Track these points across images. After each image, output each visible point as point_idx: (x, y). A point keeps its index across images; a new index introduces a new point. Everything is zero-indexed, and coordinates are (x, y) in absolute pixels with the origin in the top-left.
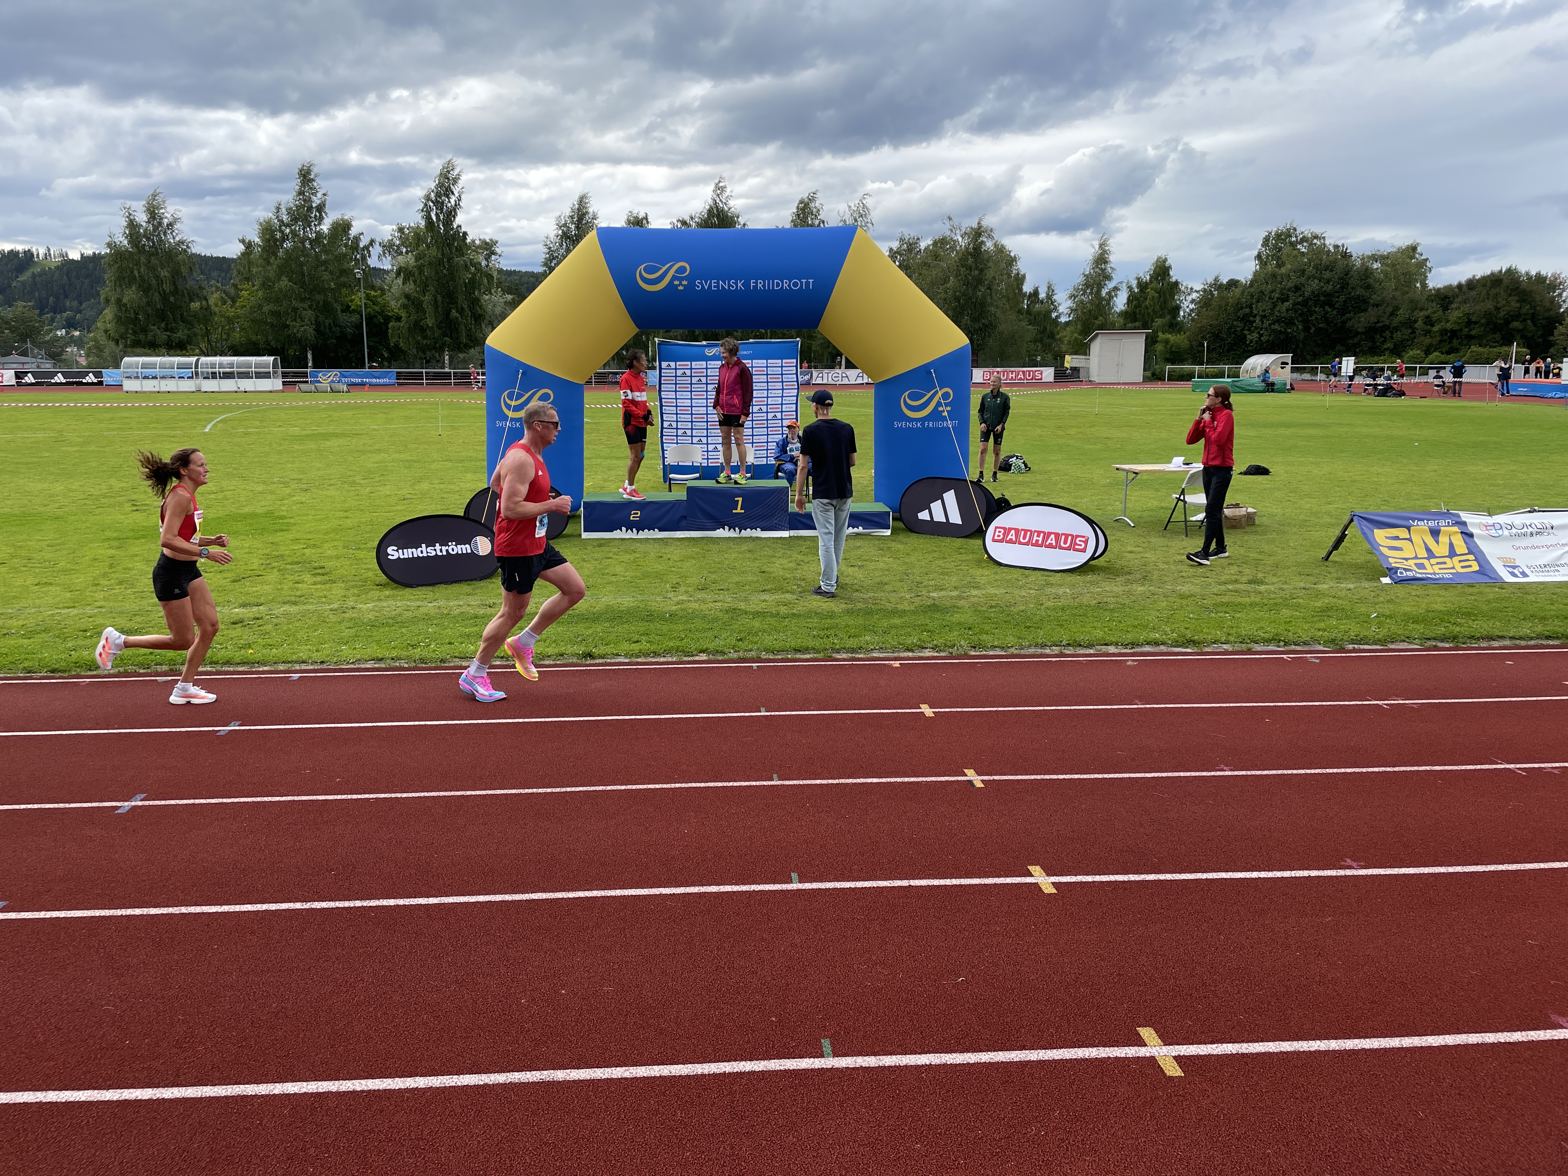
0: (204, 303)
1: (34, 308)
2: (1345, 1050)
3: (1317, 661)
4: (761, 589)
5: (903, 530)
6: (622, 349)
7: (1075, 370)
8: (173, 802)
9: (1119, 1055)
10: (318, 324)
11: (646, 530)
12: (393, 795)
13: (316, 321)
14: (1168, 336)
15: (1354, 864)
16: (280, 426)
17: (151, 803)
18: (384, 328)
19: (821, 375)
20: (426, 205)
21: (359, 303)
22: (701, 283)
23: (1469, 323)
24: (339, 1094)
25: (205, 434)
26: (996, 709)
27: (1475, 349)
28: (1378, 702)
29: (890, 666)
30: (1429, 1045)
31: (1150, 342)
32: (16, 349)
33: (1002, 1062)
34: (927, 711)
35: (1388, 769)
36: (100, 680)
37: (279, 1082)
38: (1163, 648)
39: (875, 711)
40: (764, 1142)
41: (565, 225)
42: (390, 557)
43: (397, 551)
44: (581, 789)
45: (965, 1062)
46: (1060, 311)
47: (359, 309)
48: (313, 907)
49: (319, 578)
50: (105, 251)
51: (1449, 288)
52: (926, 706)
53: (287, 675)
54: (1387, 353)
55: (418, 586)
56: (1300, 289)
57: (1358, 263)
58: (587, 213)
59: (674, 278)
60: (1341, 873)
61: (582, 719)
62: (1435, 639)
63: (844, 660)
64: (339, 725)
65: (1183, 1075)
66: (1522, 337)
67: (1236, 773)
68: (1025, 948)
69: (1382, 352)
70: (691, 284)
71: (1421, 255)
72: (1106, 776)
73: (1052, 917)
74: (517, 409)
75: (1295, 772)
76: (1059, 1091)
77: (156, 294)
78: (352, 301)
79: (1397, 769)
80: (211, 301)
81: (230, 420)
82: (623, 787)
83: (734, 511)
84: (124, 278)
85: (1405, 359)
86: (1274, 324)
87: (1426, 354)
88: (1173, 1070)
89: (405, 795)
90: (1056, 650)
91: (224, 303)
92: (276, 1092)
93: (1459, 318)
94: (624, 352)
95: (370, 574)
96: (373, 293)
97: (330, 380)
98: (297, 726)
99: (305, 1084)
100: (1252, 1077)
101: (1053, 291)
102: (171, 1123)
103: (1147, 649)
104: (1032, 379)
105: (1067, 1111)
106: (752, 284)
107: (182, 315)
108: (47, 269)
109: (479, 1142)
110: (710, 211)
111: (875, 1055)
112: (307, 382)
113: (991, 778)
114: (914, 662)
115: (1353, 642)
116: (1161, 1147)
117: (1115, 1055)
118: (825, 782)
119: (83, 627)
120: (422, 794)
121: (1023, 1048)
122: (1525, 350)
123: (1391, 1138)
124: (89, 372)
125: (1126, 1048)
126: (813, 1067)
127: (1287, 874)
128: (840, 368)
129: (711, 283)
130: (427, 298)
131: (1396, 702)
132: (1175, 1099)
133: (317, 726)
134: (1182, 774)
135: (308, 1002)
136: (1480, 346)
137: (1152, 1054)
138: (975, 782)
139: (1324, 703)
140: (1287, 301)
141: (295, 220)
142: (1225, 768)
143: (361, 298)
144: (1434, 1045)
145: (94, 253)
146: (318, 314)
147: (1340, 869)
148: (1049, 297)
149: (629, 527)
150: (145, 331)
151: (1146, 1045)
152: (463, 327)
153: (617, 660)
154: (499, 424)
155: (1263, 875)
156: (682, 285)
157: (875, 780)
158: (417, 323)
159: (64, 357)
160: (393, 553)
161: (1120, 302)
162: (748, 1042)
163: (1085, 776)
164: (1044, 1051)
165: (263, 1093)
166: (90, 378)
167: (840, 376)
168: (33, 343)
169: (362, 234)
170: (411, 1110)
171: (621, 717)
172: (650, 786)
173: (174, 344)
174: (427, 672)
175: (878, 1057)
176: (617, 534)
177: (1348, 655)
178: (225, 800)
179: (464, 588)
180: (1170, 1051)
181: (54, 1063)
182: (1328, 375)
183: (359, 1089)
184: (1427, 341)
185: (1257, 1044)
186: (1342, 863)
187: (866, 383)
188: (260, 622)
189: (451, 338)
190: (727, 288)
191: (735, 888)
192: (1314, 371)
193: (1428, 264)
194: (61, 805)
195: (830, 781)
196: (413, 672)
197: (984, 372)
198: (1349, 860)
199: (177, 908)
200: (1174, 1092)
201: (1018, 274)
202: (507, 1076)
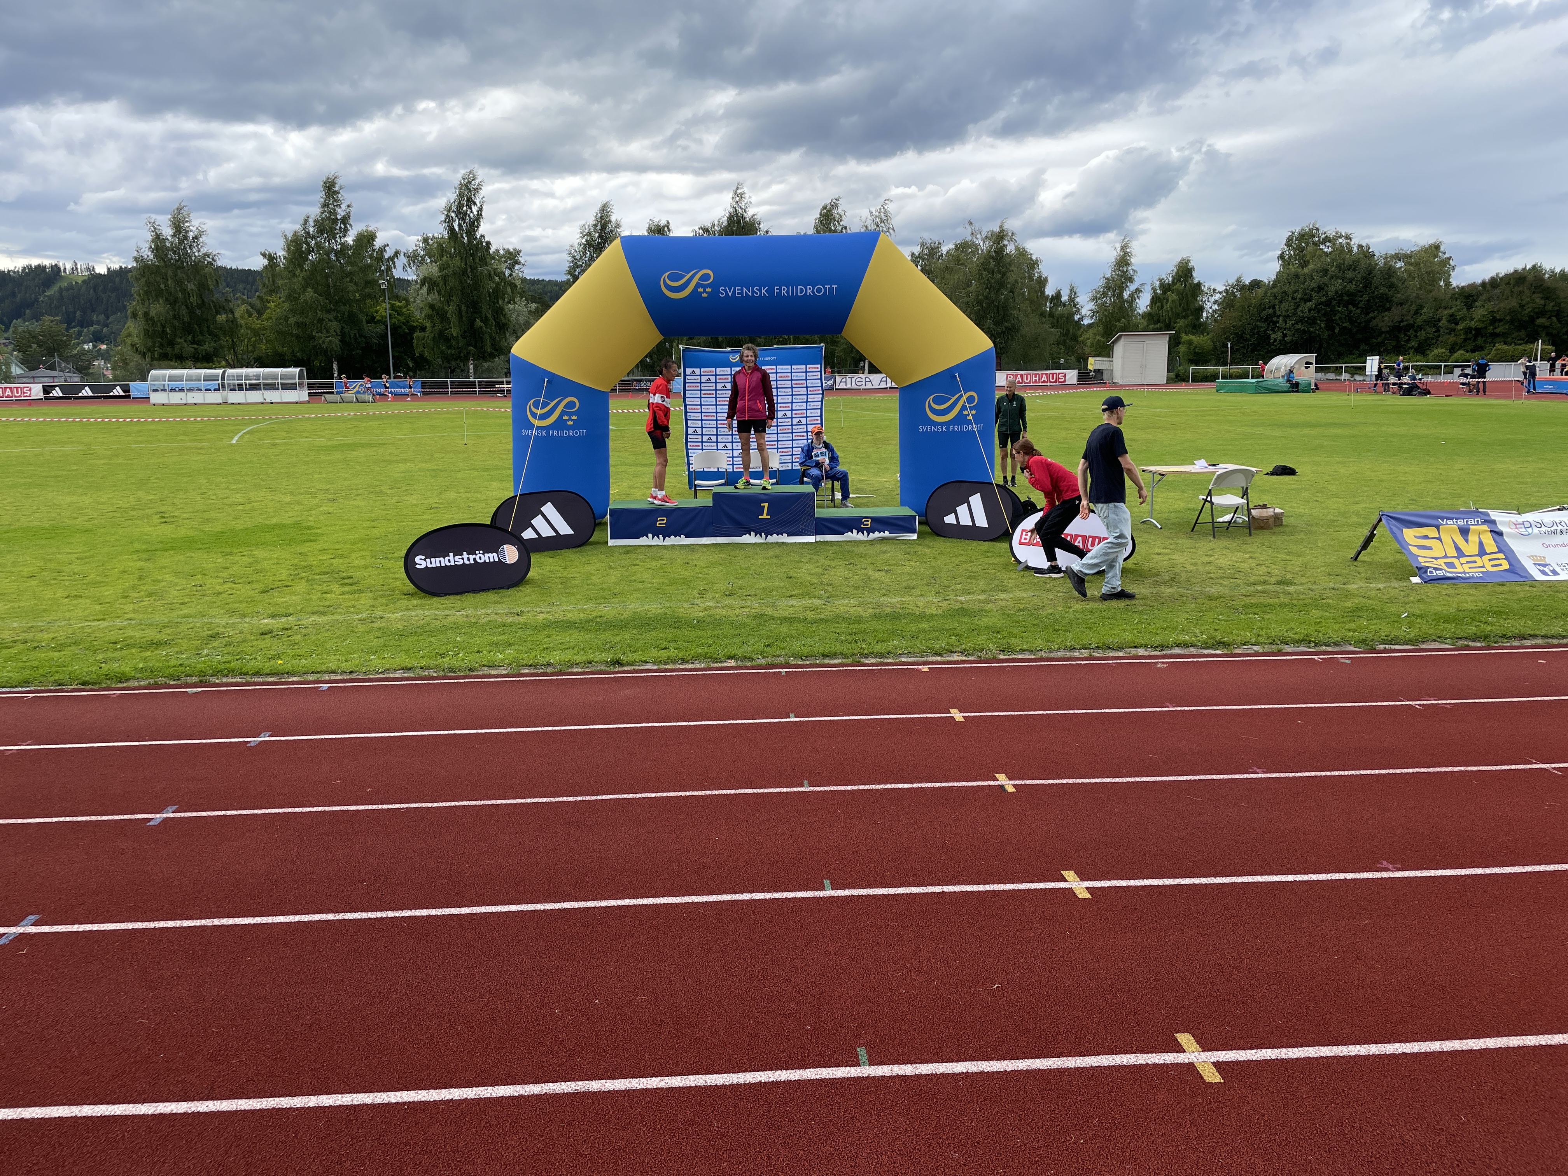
0: (230, 316)
1: (61, 322)
2: (1385, 1054)
3: (1349, 662)
4: (788, 595)
5: (929, 534)
6: (646, 356)
7: (1099, 372)
8: (204, 814)
9: (1157, 1062)
10: (343, 334)
11: (673, 537)
12: (424, 805)
13: (341, 332)
14: (1192, 337)
15: (1390, 867)
16: (306, 437)
17: (183, 815)
18: (409, 338)
19: (844, 380)
20: (447, 216)
21: (384, 314)
22: (725, 291)
23: (1494, 321)
24: (374, 1107)
25: (232, 445)
26: (1026, 713)
27: (1500, 347)
28: (1411, 703)
29: (919, 671)
30: (1470, 1048)
31: (1174, 343)
32: (44, 363)
33: (1039, 1069)
34: (957, 715)
35: (1423, 770)
36: (131, 692)
37: (314, 1095)
38: (1193, 650)
39: (904, 716)
40: (801, 1152)
41: (589, 234)
42: (417, 566)
43: (425, 560)
44: (612, 797)
45: (1002, 1070)
46: (1083, 314)
47: (384, 319)
48: (346, 917)
49: (347, 589)
50: (132, 264)
51: (1473, 286)
52: (956, 710)
53: (316, 685)
54: (1411, 351)
55: (446, 595)
56: (1323, 289)
57: (1381, 262)
58: (610, 221)
59: (698, 285)
60: (1378, 875)
61: (611, 726)
62: (1466, 638)
63: (873, 665)
64: (369, 735)
65: (1222, 1081)
66: (1547, 334)
67: (1269, 775)
68: (1061, 954)
69: (1406, 351)
70: (716, 292)
71: (1445, 253)
72: (1138, 779)
73: (1087, 923)
74: (543, 417)
75: (1328, 773)
76: (1098, 1098)
77: (184, 307)
78: (377, 312)
79: (1431, 770)
80: (237, 314)
81: (257, 431)
82: (654, 795)
83: (760, 517)
84: (152, 292)
85: (1430, 357)
86: (1297, 323)
87: (1450, 352)
88: (1212, 1076)
89: (435, 805)
90: (1085, 653)
91: (250, 315)
92: (311, 1104)
93: (1484, 316)
94: (648, 360)
95: (398, 583)
96: (398, 304)
97: (355, 390)
98: (327, 737)
99: (340, 1096)
100: (1292, 1083)
101: (1075, 294)
102: (206, 1136)
103: (1177, 651)
104: (1055, 382)
105: (1106, 1119)
106: (776, 291)
107: (208, 327)
108: (74, 283)
109: (515, 1154)
110: (730, 218)
111: (911, 1064)
112: (333, 393)
113: (1023, 782)
114: (943, 666)
115: (1384, 642)
116: (1202, 1154)
117: (1153, 1062)
118: (856, 788)
119: (113, 639)
120: (453, 804)
121: (1060, 1055)
122: (1550, 347)
123: (1434, 1143)
124: (116, 385)
125: (1164, 1054)
126: (849, 1075)
127: (1323, 877)
128: (863, 373)
129: (734, 290)
130: (451, 308)
131: (1429, 702)
132: (1214, 1106)
133: (347, 736)
134: (1215, 777)
135: (342, 1014)
136: (1505, 344)
137: (1191, 1060)
138: (1006, 787)
139: (1356, 704)
140: (1310, 301)
141: (321, 231)
142: (1258, 770)
143: (386, 309)
144: (1475, 1048)
145: (121, 267)
146: (343, 325)
147: (1376, 871)
148: (1072, 299)
149: (656, 534)
150: (171, 344)
151: (1185, 1052)
152: (487, 336)
153: (646, 667)
154: (525, 432)
155: (1299, 878)
156: (706, 293)
157: (906, 786)
158: (441, 333)
159: (91, 371)
160: (421, 562)
161: (1143, 304)
162: (784, 1051)
163: (1117, 780)
164: (1081, 1058)
165: (298, 1106)
166: (118, 391)
167: (863, 380)
168: (60, 356)
169: (388, 245)
170: (446, 1122)
171: (650, 725)
172: (680, 794)
173: (200, 356)
174: (456, 681)
175: (914, 1065)
176: (643, 541)
177: (1379, 655)
178: (256, 812)
179: (491, 596)
180: (1209, 1057)
181: (89, 1077)
182: (1352, 375)
183: (394, 1101)
184: (1452, 339)
185: (1296, 1049)
186: (1378, 865)
187: (890, 388)
188: (289, 632)
189: (475, 347)
190: (750, 294)
191: (768, 896)
192: (1338, 371)
193: (1451, 262)
194: (93, 818)
195: (861, 787)
196: (442, 681)
197: (1007, 375)
198: (1385, 863)
199: (210, 920)
200: (1213, 1098)
201: (1040, 277)
202: (542, 1087)
